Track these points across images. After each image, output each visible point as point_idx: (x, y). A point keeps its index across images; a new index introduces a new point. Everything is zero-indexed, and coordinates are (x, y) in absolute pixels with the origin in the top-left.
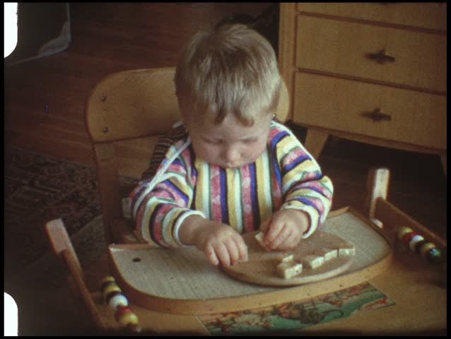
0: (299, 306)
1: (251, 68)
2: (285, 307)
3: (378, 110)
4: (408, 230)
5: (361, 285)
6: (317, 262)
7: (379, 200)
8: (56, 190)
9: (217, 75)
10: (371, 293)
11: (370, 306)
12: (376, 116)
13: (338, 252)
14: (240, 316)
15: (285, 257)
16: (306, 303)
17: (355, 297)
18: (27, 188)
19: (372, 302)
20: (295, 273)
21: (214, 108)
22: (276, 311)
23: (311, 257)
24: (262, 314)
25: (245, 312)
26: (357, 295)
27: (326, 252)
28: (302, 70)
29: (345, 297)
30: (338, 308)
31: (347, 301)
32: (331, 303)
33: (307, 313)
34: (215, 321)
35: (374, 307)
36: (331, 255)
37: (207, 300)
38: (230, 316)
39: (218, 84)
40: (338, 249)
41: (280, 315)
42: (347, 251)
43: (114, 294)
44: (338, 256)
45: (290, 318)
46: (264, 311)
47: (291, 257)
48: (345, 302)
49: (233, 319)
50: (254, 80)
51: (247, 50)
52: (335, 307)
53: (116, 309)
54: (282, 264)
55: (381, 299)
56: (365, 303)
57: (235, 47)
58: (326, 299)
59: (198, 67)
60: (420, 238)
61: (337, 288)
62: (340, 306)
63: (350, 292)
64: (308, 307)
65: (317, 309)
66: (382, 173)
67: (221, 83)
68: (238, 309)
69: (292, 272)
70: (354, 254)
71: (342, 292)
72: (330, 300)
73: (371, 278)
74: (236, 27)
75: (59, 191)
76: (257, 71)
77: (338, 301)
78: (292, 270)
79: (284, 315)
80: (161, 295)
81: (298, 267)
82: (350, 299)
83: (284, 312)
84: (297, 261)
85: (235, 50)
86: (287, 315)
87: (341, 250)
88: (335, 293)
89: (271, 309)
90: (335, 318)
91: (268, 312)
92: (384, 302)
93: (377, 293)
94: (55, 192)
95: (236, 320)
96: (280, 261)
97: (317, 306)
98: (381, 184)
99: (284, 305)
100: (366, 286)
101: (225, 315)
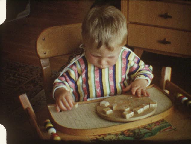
0: (133, 131)
1: (115, 26)
2: (127, 131)
3: (165, 39)
4: (181, 95)
5: (160, 120)
6: (140, 111)
7: (167, 81)
8: (25, 78)
9: (100, 27)
10: (165, 124)
11: (164, 130)
12: (164, 42)
13: (150, 106)
14: (106, 136)
15: (126, 108)
16: (136, 129)
17: (158, 126)
18: (12, 77)
19: (166, 128)
20: (131, 116)
21: (97, 41)
22: (122, 133)
23: (138, 108)
24: (117, 135)
25: (109, 134)
26: (158, 125)
27: (144, 106)
28: (131, 23)
29: (153, 126)
30: (150, 131)
31: (154, 128)
32: (147, 129)
33: (136, 134)
34: (95, 139)
35: (167, 130)
36: (146, 107)
37: (92, 129)
38: (102, 136)
39: (100, 31)
40: (149, 104)
41: (124, 135)
42: (154, 105)
43: (50, 127)
44: (150, 107)
45: (129, 136)
46: (117, 134)
47: (128, 109)
48: (153, 128)
49: (103, 137)
50: (115, 31)
51: (114, 17)
52: (149, 131)
53: (51, 134)
54: (125, 112)
55: (170, 127)
56: (163, 129)
57: (109, 16)
58: (145, 127)
59: (92, 23)
60: (186, 98)
61: (150, 122)
62: (151, 130)
63: (155, 124)
64: (137, 131)
65: (141, 132)
66: (168, 69)
67: (101, 31)
68: (105, 133)
69: (129, 116)
70: (157, 106)
71: (152, 124)
72: (147, 127)
73: (165, 117)
74: (110, 7)
75: (26, 79)
76: (118, 27)
77: (150, 128)
78: (129, 114)
79: (126, 135)
80: (71, 128)
81: (132, 113)
82: (155, 127)
83: (126, 134)
84: (131, 110)
85: (109, 17)
86: (128, 135)
87: (151, 105)
88: (149, 124)
89: (120, 132)
90: (149, 136)
91: (119, 134)
92: (170, 128)
93: (168, 124)
94: (25, 79)
95: (105, 138)
96: (124, 111)
97: (141, 131)
98: (168, 74)
99: (126, 130)
100: (162, 121)
101: (100, 136)
